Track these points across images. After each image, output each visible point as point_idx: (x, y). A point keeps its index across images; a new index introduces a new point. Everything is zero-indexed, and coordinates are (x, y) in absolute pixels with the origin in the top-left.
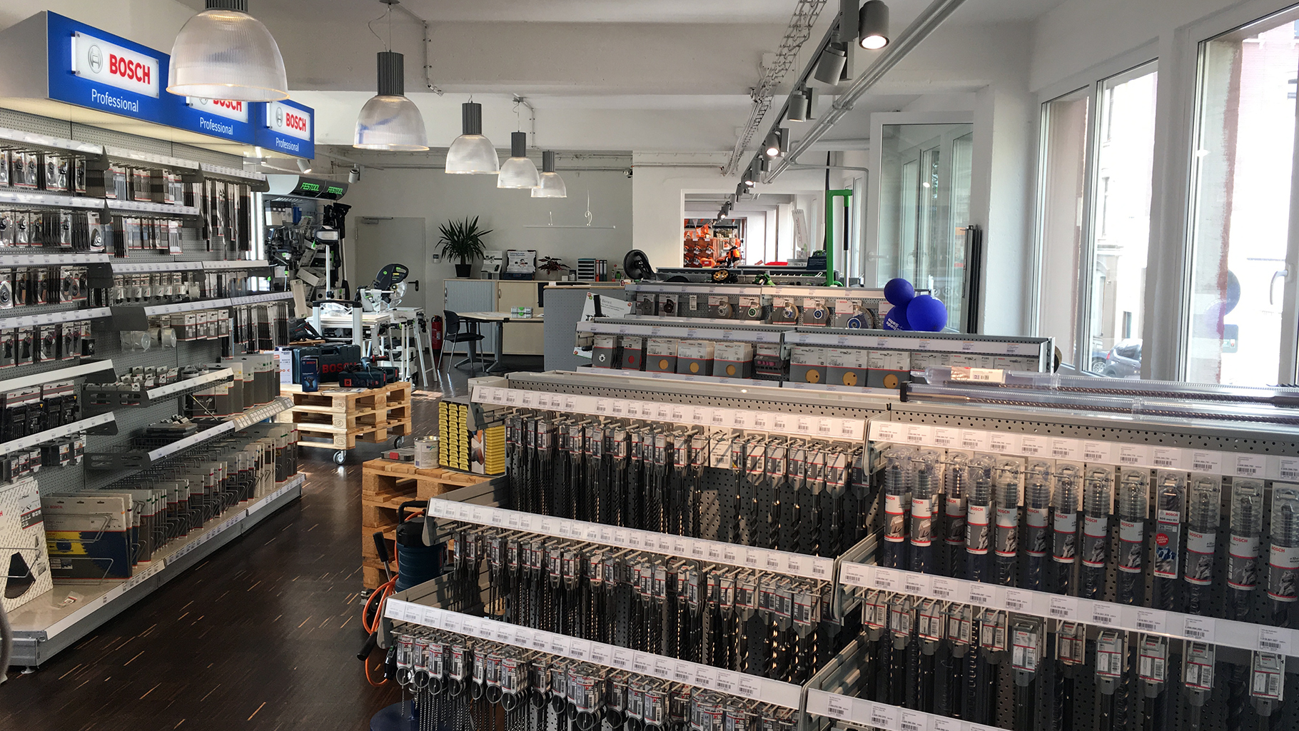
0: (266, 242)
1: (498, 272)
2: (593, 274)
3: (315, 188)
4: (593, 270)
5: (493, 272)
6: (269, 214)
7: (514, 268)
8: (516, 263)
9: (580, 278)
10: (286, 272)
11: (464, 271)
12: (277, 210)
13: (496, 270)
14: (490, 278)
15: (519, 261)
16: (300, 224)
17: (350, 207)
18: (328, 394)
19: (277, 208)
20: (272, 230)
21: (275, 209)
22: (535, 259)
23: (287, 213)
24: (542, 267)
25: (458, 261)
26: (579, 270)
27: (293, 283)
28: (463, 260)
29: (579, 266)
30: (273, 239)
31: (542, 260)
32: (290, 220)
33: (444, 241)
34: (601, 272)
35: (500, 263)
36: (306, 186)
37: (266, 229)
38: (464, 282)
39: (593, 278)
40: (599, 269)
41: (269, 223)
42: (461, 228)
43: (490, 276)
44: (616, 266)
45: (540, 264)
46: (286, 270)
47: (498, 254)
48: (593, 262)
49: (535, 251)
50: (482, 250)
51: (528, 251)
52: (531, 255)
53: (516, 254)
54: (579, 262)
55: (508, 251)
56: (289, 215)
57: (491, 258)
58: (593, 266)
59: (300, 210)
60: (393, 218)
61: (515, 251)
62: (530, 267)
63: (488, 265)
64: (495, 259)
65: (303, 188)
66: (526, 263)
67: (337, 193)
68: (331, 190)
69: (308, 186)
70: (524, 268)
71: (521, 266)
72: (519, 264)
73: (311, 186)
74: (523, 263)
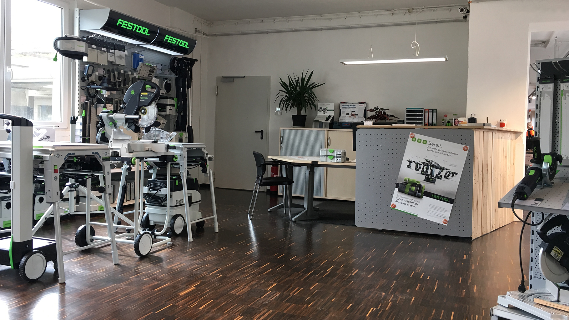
0: (82, 78)
1: (329, 121)
4: (421, 119)
5: (324, 121)
8: (348, 114)
11: (299, 121)
15: (350, 113)
17: (197, 60)
22: (365, 109)
23: (116, 54)
28: (299, 111)
29: (408, 115)
31: (371, 110)
33: (282, 93)
34: (430, 121)
35: (332, 114)
38: (299, 130)
40: (428, 118)
42: (297, 82)
43: (321, 125)
44: (446, 116)
47: (331, 106)
48: (422, 111)
49: (365, 103)
50: (316, 103)
51: (359, 103)
52: (361, 106)
53: (347, 107)
54: (408, 111)
55: (341, 103)
56: (121, 57)
57: (324, 109)
58: (421, 115)
59: (141, 57)
60: (245, 77)
61: (347, 103)
62: (360, 119)
63: (321, 116)
64: (328, 110)
65: (120, 25)
66: (357, 115)
67: (181, 45)
68: (170, 39)
69: (127, 24)
70: (354, 119)
71: (352, 117)
72: (350, 115)
73: (133, 27)
74: (354, 114)
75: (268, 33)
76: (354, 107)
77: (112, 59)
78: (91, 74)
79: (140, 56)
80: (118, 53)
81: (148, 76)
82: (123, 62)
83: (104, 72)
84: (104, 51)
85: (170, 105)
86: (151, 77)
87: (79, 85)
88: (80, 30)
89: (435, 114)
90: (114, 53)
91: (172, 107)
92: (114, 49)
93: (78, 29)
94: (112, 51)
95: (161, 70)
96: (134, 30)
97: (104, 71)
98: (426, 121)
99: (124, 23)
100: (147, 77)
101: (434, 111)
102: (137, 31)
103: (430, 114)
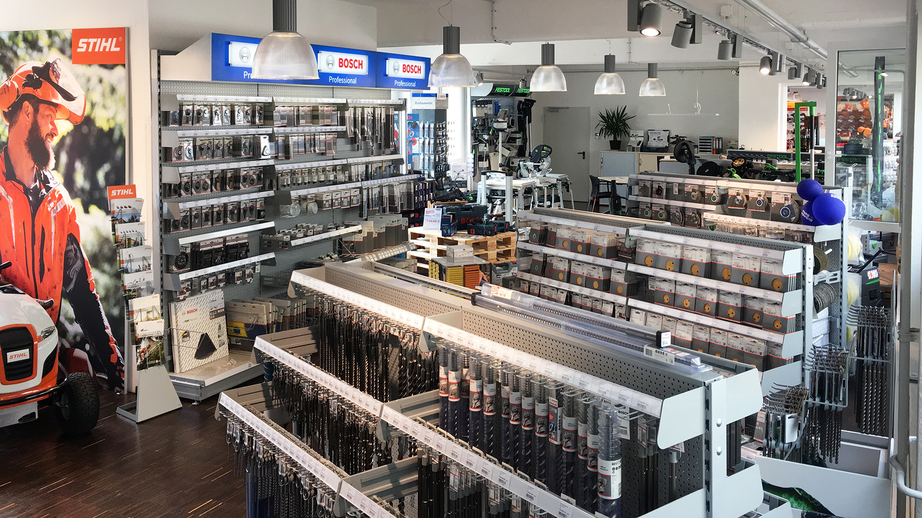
0: (472, 128)
1: (640, 146)
2: (710, 148)
3: (507, 90)
4: (711, 145)
5: (635, 146)
6: (474, 109)
7: (653, 144)
8: (654, 139)
9: (700, 151)
10: (485, 148)
11: (616, 146)
12: (481, 107)
13: (638, 145)
14: (633, 150)
15: (656, 138)
16: (498, 115)
17: (535, 101)
18: (456, 238)
19: (481, 105)
20: (476, 120)
21: (479, 106)
22: (669, 136)
23: (489, 107)
24: (673, 143)
25: (612, 138)
26: (700, 145)
27: (491, 155)
28: (615, 137)
29: (700, 142)
30: (477, 126)
31: (673, 138)
32: (491, 112)
33: (602, 123)
34: (717, 147)
35: (642, 139)
36: (499, 90)
37: (473, 119)
38: (616, 153)
39: (710, 151)
40: (716, 145)
41: (475, 115)
42: (614, 114)
43: (633, 149)
44: (730, 142)
45: (672, 140)
46: (486, 146)
47: (641, 133)
48: (711, 140)
49: (669, 131)
50: (628, 130)
51: (664, 131)
52: (666, 133)
53: (654, 133)
54: (700, 139)
55: (649, 130)
56: (490, 109)
57: (636, 135)
58: (710, 143)
59: (499, 105)
60: (569, 107)
61: (654, 130)
62: (664, 143)
63: (633, 141)
64: (638, 137)
65: (497, 91)
66: (662, 140)
67: (525, 92)
68: (520, 91)
70: (660, 144)
71: (658, 142)
72: (656, 141)
73: (503, 90)
74: (660, 139)
76: (660, 133)
77: (486, 111)
84: (483, 107)
87: (470, 132)
88: (473, 95)
89: (720, 141)
90: (487, 107)
92: (487, 104)
93: (470, 95)
101: (720, 139)
103: (717, 141)
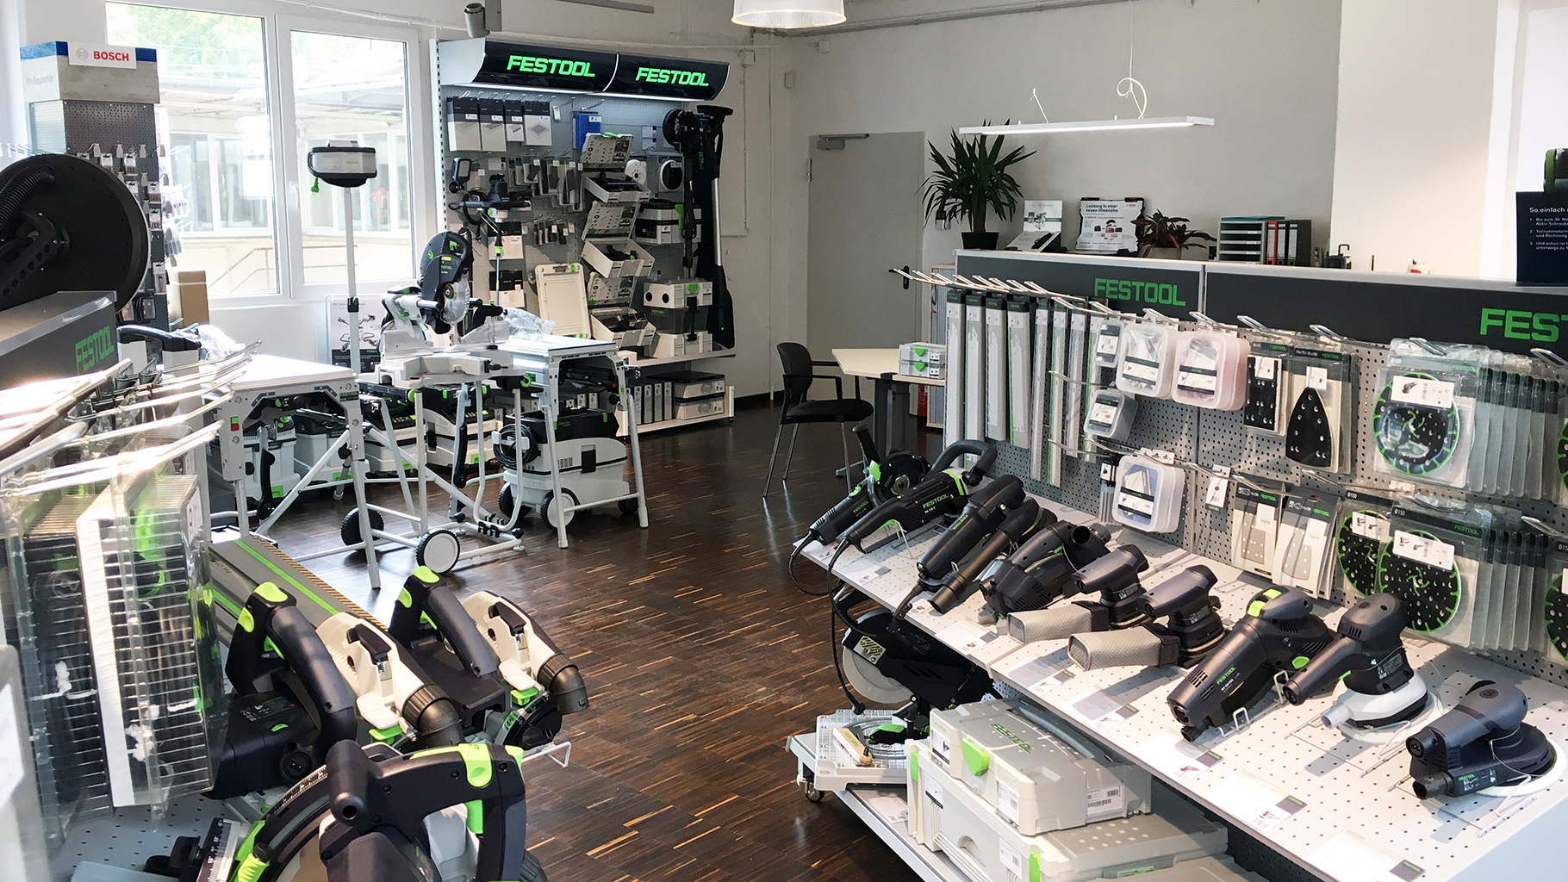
2: (1256, 258)
4: (1257, 248)
5: (1027, 249)
7: (1091, 242)
8: (1098, 229)
12: (491, 120)
13: (1038, 245)
21: (481, 118)
22: (1139, 218)
25: (968, 227)
26: (1223, 247)
28: (978, 221)
29: (1224, 237)
33: (943, 179)
35: (1056, 228)
41: (453, 148)
42: (972, 150)
47: (1054, 209)
48: (1258, 227)
49: (1141, 199)
50: (1020, 200)
51: (1127, 200)
52: (1132, 208)
53: (1097, 209)
54: (1225, 227)
55: (1083, 199)
56: (539, 129)
57: (1039, 217)
58: (1257, 237)
59: (594, 121)
60: (868, 135)
61: (1097, 199)
62: (1126, 240)
63: (1031, 233)
64: (1047, 220)
65: (516, 68)
66: (1119, 230)
67: (686, 83)
68: (650, 75)
69: (534, 62)
70: (1112, 242)
71: (1108, 235)
72: (1103, 231)
73: (550, 65)
74: (1114, 229)
75: (917, 22)
76: (1113, 209)
77: (516, 136)
78: (466, 175)
79: (590, 118)
80: (532, 120)
81: (614, 160)
82: (545, 140)
83: (502, 165)
84: (496, 122)
85: (662, 223)
86: (622, 160)
87: (445, 201)
88: (442, 84)
89: (1293, 233)
90: (523, 123)
91: (669, 227)
92: (522, 114)
93: (437, 82)
94: (518, 119)
95: (654, 140)
96: (552, 72)
97: (504, 163)
98: (1271, 253)
99: (524, 62)
100: (610, 162)
101: (1291, 226)
102: (561, 72)
103: (1282, 233)
